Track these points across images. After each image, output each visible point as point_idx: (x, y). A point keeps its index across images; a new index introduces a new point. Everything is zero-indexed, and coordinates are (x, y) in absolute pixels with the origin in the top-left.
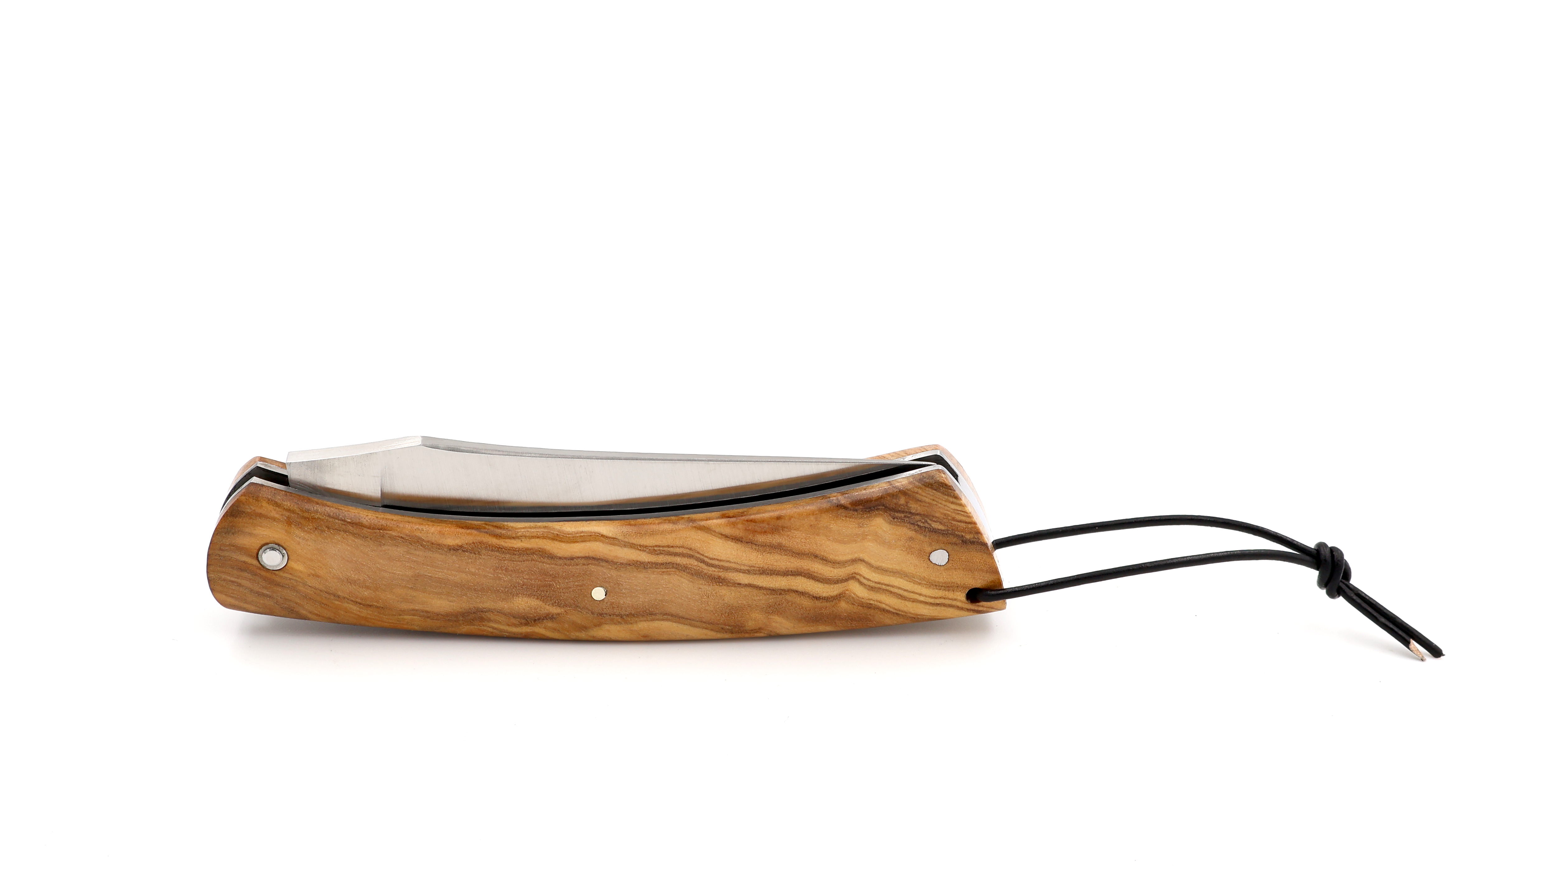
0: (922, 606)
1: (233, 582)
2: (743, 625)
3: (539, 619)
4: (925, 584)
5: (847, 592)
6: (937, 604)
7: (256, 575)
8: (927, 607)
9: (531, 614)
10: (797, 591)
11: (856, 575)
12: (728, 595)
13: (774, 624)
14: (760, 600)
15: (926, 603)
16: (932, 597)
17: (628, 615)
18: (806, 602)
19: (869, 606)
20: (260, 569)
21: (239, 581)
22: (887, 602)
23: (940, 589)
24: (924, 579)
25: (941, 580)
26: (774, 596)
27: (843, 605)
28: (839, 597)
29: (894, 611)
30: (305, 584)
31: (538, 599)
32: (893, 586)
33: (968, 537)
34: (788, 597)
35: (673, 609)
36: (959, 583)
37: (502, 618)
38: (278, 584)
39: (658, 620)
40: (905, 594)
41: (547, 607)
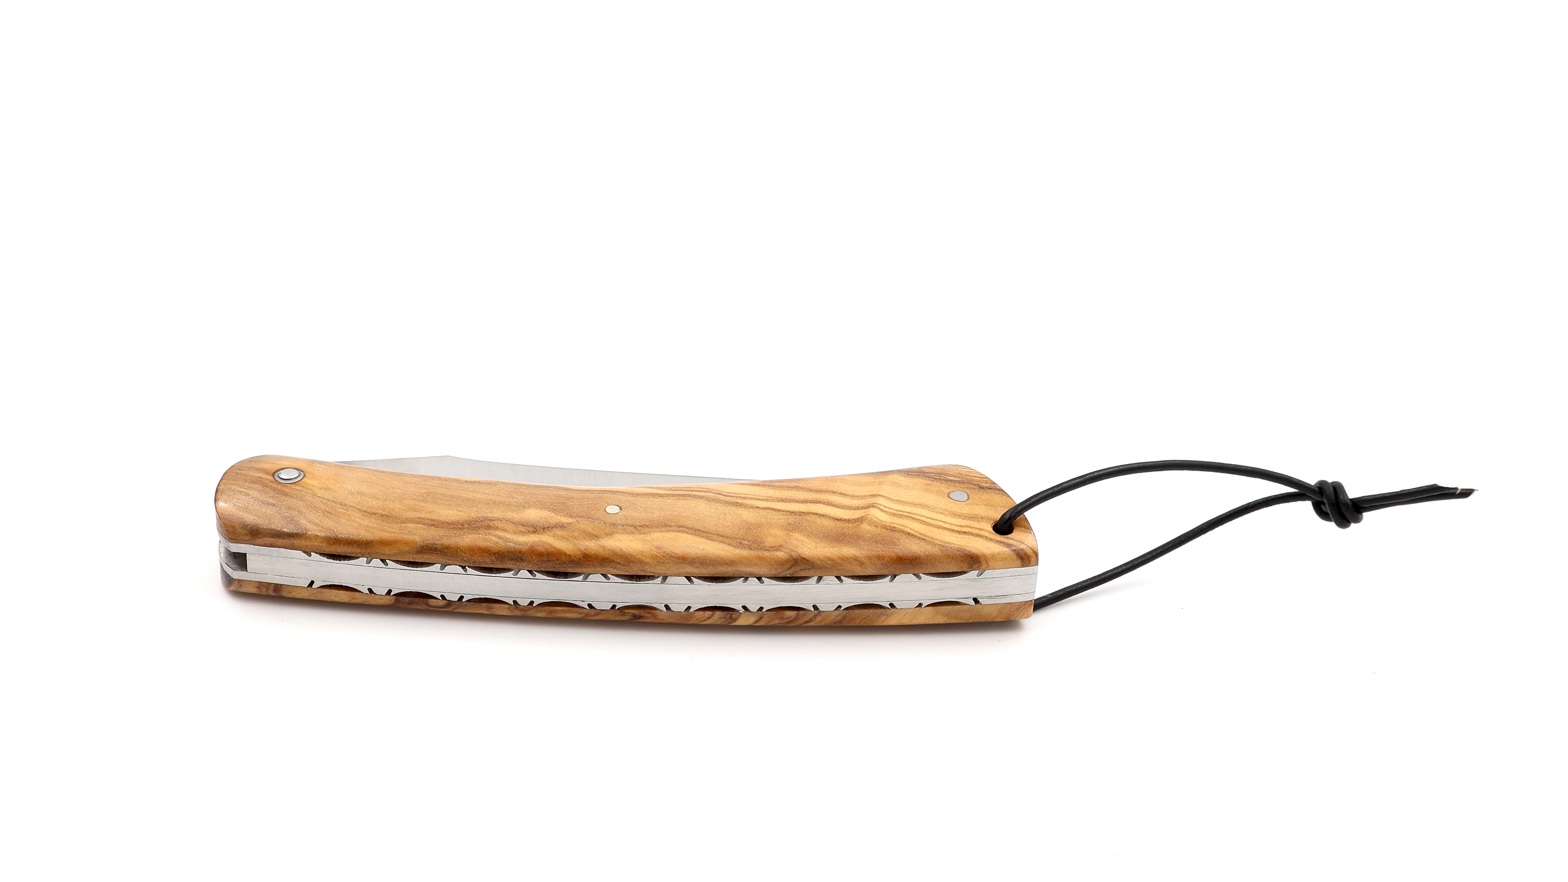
0: (948, 533)
1: (241, 492)
2: (762, 541)
3: (548, 527)
4: (948, 514)
5: (869, 516)
6: (964, 532)
7: (267, 487)
8: (955, 534)
9: (541, 522)
10: (817, 514)
11: (876, 505)
12: (747, 515)
13: (795, 542)
14: (780, 519)
15: (953, 531)
16: (957, 526)
17: (641, 526)
18: (827, 523)
19: (894, 529)
20: (272, 482)
21: (248, 491)
22: (912, 527)
23: (964, 519)
24: (946, 510)
25: (964, 512)
26: (794, 517)
27: (865, 526)
28: (861, 520)
29: (920, 536)
30: (314, 495)
31: (550, 511)
32: (915, 514)
33: (985, 485)
34: (808, 518)
35: (689, 524)
36: (983, 515)
37: (511, 527)
38: (286, 494)
39: (673, 531)
40: (928, 520)
41: (559, 517)
